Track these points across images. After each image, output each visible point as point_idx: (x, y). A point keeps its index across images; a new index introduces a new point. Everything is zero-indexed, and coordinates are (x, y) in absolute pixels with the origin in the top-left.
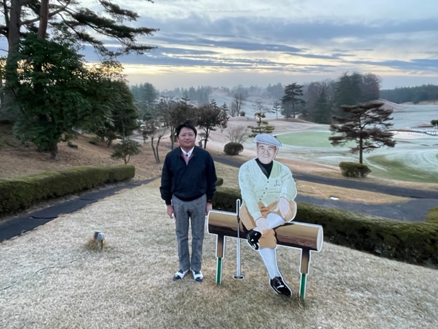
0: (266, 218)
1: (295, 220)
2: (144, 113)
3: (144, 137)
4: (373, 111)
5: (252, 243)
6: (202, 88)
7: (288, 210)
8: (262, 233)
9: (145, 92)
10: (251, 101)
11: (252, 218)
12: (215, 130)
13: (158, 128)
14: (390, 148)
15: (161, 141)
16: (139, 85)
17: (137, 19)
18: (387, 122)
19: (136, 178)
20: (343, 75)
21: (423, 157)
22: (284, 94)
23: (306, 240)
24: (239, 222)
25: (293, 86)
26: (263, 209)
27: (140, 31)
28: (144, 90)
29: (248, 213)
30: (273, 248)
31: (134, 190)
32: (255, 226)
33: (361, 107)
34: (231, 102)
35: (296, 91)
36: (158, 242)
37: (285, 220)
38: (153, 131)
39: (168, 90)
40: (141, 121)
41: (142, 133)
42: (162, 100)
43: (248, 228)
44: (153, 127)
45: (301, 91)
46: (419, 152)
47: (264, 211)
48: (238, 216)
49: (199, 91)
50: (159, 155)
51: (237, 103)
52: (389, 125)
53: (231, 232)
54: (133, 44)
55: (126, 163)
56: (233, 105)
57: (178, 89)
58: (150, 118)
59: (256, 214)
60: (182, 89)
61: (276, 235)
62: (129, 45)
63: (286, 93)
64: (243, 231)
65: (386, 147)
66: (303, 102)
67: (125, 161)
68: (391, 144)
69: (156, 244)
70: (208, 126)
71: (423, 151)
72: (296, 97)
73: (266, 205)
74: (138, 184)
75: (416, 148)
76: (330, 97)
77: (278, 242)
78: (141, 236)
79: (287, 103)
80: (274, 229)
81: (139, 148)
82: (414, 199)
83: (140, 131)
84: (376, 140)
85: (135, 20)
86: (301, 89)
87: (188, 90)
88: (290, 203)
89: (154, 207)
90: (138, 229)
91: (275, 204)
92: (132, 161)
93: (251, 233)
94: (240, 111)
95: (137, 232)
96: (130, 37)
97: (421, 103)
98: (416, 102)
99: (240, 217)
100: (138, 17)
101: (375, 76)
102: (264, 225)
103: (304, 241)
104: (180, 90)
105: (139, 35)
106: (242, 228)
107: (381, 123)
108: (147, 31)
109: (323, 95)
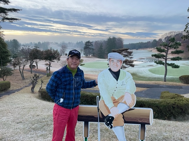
0: (117, 107)
1: (135, 106)
2: (13, 54)
3: (14, 66)
4: (125, 52)
5: (108, 125)
6: (45, 43)
7: (131, 101)
8: (114, 117)
9: (13, 44)
10: (69, 49)
11: (107, 108)
12: (54, 62)
13: (22, 62)
14: (132, 68)
15: (25, 68)
16: (9, 40)
17: (9, 4)
18: (131, 57)
19: (11, 88)
20: (109, 38)
21: (144, 71)
22: (84, 46)
23: (143, 119)
24: (99, 111)
25: (88, 42)
26: (115, 101)
27: (10, 10)
28: (13, 43)
29: (105, 105)
30: (122, 126)
31: (12, 96)
32: (110, 113)
33: (120, 50)
34: (60, 49)
35: (90, 44)
36: (34, 129)
37: (129, 107)
38: (19, 64)
39: (26, 43)
40: (12, 58)
41: (12, 65)
42: (23, 48)
43: (105, 115)
44: (19, 61)
45: (92, 44)
46: (142, 69)
47: (116, 102)
48: (98, 107)
49: (43, 43)
50: (24, 76)
51: (63, 49)
52: (132, 58)
53: (93, 119)
54: (7, 17)
55: (4, 80)
56: (61, 50)
57: (32, 43)
58: (17, 57)
59: (110, 105)
60: (34, 43)
61: (123, 118)
62: (4, 17)
63: (86, 45)
64: (102, 117)
65: (131, 67)
66: (93, 49)
67: (4, 79)
68: (133, 66)
69: (33, 131)
70: (50, 60)
71: (143, 69)
72: (90, 47)
73: (117, 99)
74: (13, 92)
75: (140, 67)
76: (104, 47)
77: (125, 122)
78: (21, 126)
79: (86, 49)
80: (122, 113)
81: (12, 72)
82: (149, 89)
83: (11, 64)
84: (126, 64)
85: (8, 4)
86: (92, 43)
87: (37, 43)
88: (132, 95)
89: (26, 105)
90: (18, 121)
91: (122, 97)
92: (8, 79)
93: (107, 118)
94: (65, 53)
95: (18, 123)
96: (5, 13)
97: (139, 49)
98: (137, 49)
99: (99, 108)
100: (9, 3)
101: (121, 38)
102: (115, 112)
103: (141, 119)
104: (33, 43)
105: (10, 12)
106: (101, 115)
107: (128, 57)
108: (15, 10)
109: (101, 46)
